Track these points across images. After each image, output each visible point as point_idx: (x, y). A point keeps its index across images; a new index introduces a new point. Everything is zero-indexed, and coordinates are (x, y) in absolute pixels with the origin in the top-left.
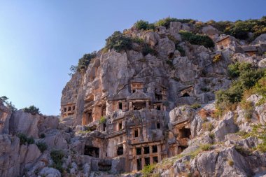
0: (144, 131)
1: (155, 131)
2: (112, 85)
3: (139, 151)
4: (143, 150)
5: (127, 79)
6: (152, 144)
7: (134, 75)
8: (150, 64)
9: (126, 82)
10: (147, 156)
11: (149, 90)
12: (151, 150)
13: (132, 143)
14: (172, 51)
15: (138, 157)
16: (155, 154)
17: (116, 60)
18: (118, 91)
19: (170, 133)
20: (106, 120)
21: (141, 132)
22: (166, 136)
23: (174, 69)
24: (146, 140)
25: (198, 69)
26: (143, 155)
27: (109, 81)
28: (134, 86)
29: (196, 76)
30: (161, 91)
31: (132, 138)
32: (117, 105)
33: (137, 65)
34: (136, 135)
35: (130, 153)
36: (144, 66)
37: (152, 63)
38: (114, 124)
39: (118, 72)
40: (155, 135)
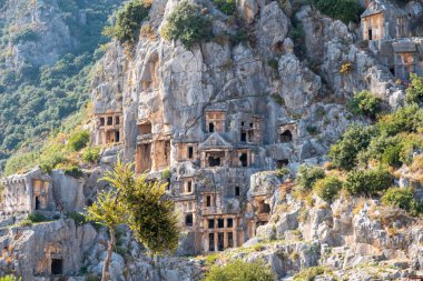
0: (218, 200)
1: (230, 201)
2: (179, 115)
3: (211, 223)
4: (216, 222)
5: (200, 107)
6: (227, 216)
7: (212, 98)
8: (239, 72)
9: (199, 112)
10: (221, 230)
11: (233, 124)
12: (225, 223)
13: (203, 213)
14: (280, 38)
15: (210, 231)
16: (229, 229)
17: (183, 66)
18: (187, 128)
19: (249, 204)
20: (170, 174)
21: (215, 199)
22: (243, 209)
23: (278, 78)
24: (220, 212)
25: (310, 89)
26: (217, 230)
27: (173, 109)
28: (211, 117)
29: (306, 103)
30: (251, 125)
31: (203, 208)
32: (186, 149)
33: (217, 76)
34: (208, 205)
35: (201, 225)
36: (228, 76)
37: (242, 70)
38: (181, 182)
39: (187, 90)
40: (230, 206)
